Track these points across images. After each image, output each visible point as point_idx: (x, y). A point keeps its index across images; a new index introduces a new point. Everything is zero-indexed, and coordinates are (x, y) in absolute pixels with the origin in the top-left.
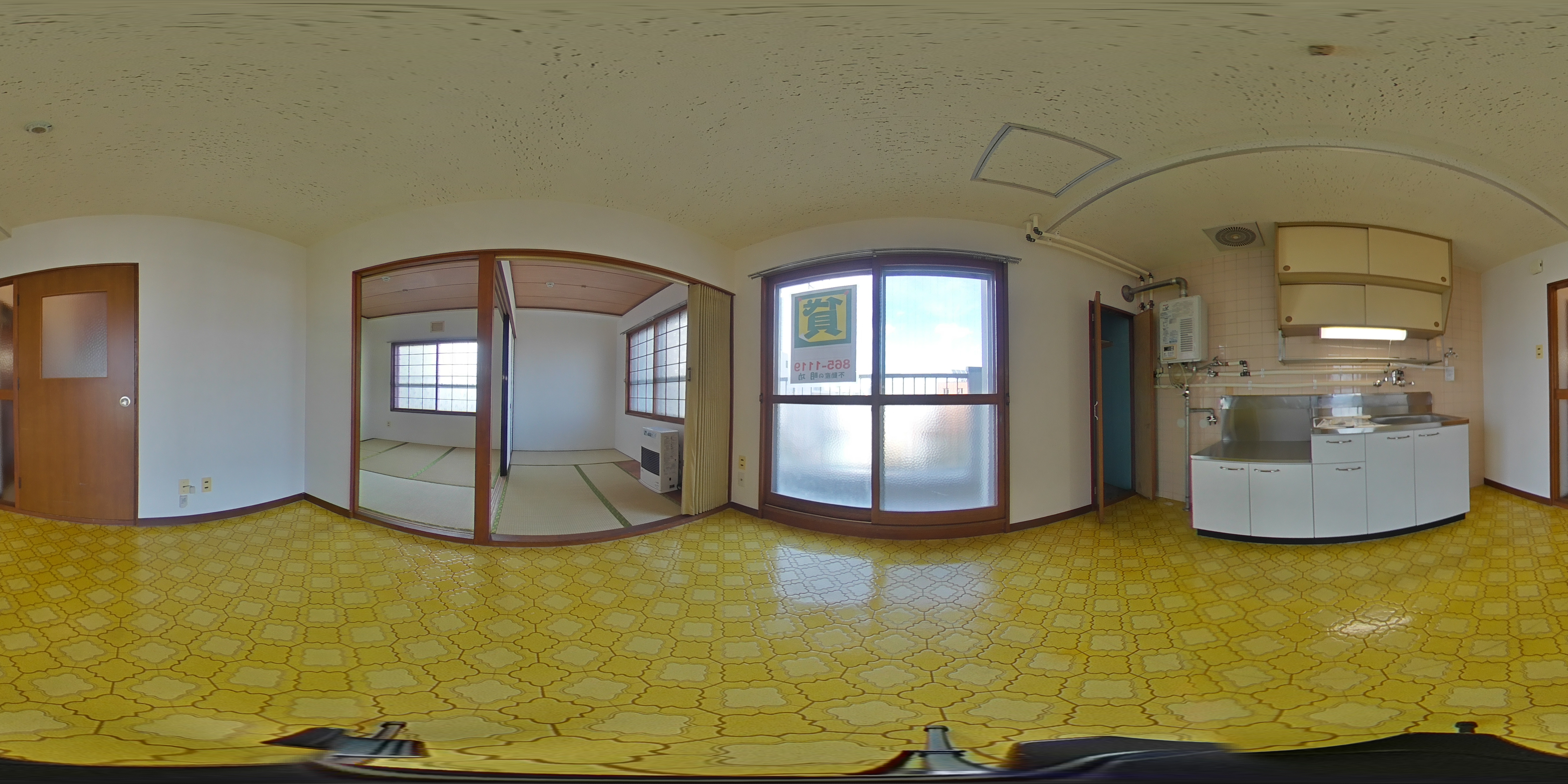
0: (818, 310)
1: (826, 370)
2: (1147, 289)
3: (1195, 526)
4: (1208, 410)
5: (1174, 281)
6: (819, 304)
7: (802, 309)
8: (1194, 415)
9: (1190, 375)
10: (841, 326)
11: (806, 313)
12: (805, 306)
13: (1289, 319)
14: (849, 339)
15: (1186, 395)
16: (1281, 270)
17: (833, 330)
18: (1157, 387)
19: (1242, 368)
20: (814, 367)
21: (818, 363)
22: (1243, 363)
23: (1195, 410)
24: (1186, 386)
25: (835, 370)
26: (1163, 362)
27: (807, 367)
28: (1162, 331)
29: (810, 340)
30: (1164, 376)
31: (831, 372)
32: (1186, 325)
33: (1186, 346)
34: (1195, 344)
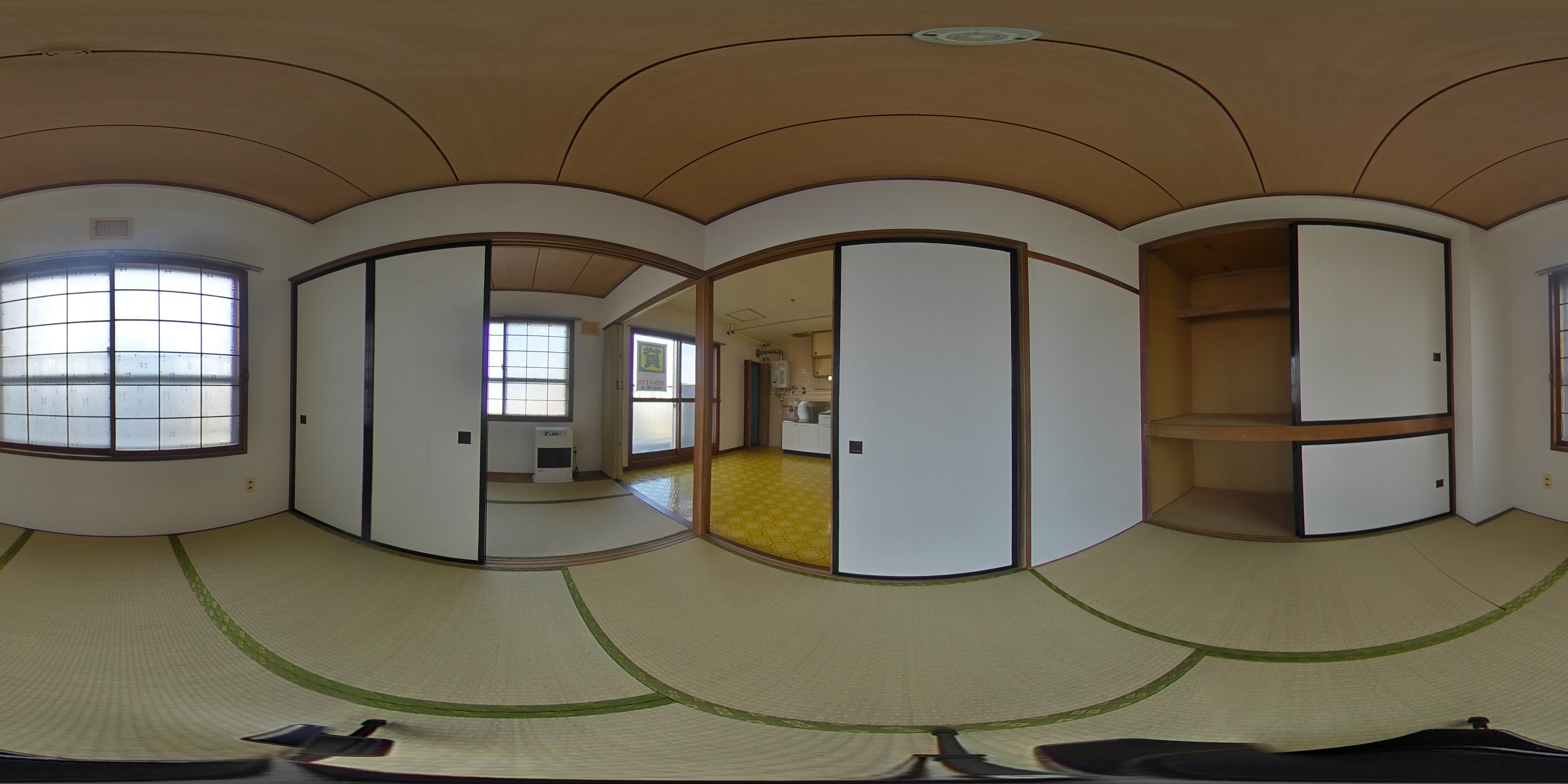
0: (651, 353)
1: (654, 385)
2: (766, 353)
3: (783, 448)
4: (790, 406)
5: (778, 351)
6: (651, 350)
7: (643, 351)
8: (784, 408)
9: (783, 392)
10: (661, 364)
11: (645, 353)
12: (644, 349)
13: (818, 373)
14: (664, 371)
15: (781, 400)
16: (814, 355)
17: (657, 366)
18: (770, 397)
19: (803, 391)
20: (649, 383)
21: (651, 381)
22: (803, 388)
23: (785, 406)
24: (782, 397)
25: (658, 386)
26: (773, 387)
27: (645, 382)
28: (772, 375)
29: (647, 369)
30: (773, 393)
31: (657, 386)
32: (782, 373)
33: (782, 382)
34: (785, 380)
